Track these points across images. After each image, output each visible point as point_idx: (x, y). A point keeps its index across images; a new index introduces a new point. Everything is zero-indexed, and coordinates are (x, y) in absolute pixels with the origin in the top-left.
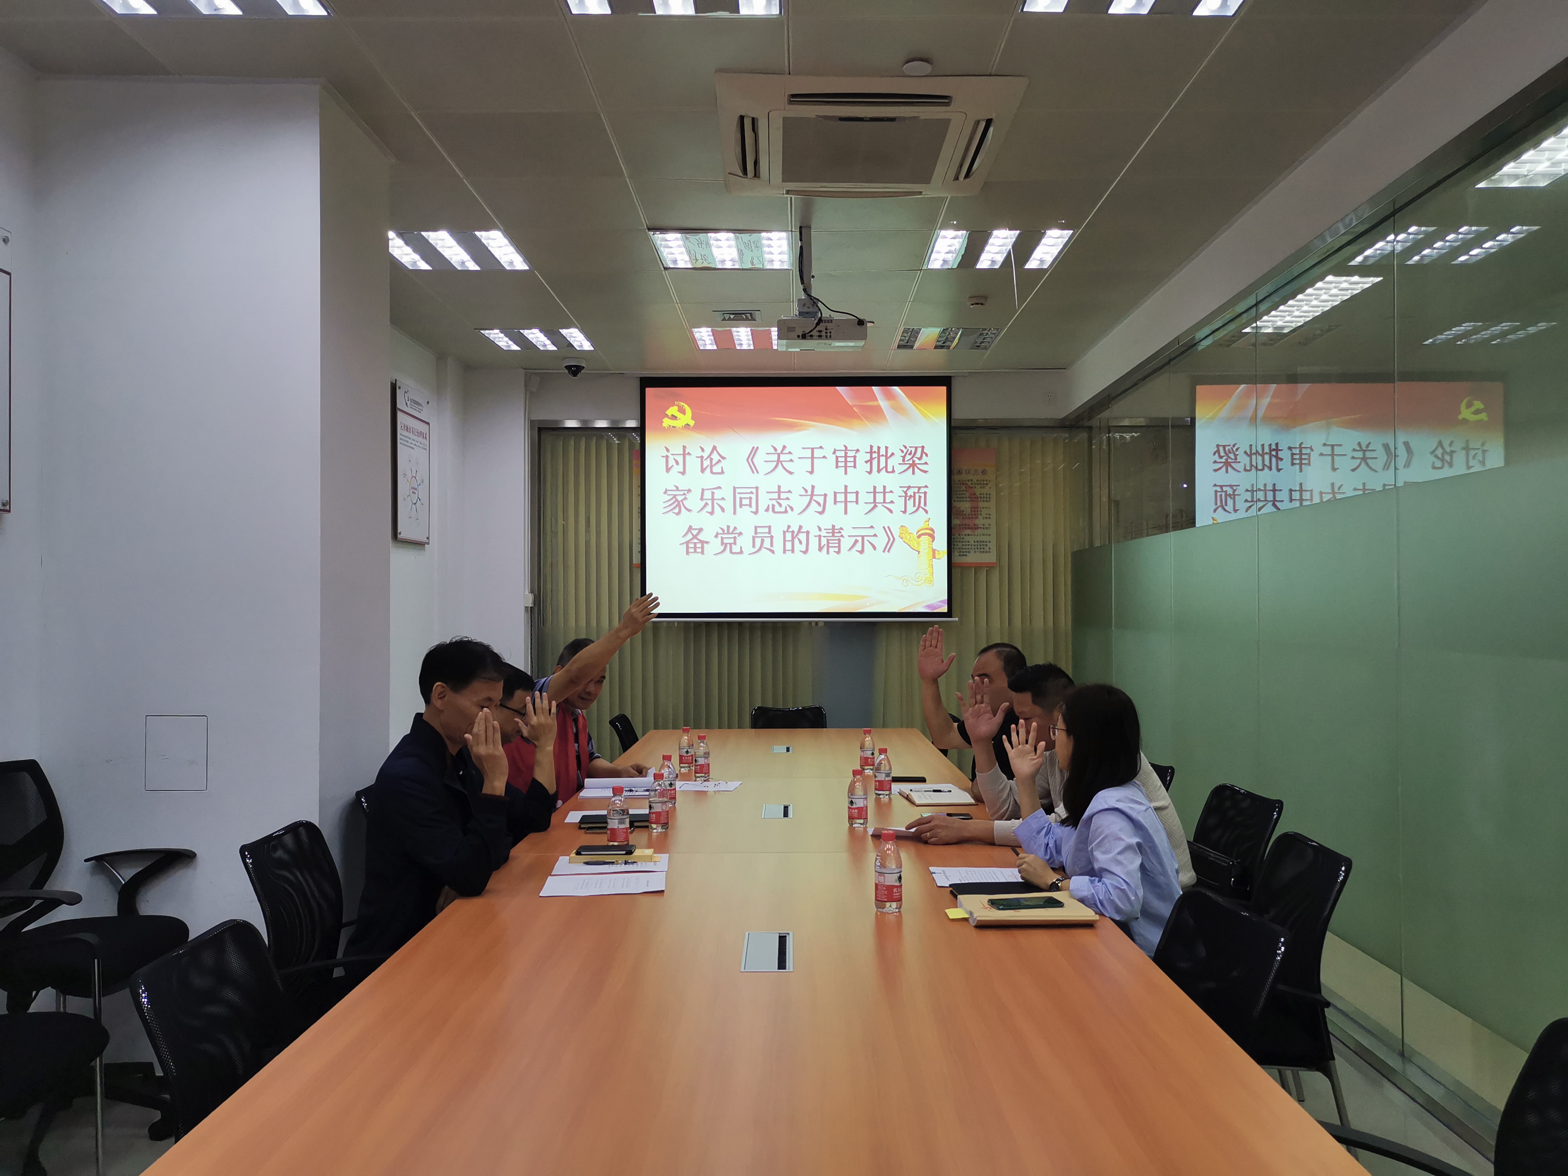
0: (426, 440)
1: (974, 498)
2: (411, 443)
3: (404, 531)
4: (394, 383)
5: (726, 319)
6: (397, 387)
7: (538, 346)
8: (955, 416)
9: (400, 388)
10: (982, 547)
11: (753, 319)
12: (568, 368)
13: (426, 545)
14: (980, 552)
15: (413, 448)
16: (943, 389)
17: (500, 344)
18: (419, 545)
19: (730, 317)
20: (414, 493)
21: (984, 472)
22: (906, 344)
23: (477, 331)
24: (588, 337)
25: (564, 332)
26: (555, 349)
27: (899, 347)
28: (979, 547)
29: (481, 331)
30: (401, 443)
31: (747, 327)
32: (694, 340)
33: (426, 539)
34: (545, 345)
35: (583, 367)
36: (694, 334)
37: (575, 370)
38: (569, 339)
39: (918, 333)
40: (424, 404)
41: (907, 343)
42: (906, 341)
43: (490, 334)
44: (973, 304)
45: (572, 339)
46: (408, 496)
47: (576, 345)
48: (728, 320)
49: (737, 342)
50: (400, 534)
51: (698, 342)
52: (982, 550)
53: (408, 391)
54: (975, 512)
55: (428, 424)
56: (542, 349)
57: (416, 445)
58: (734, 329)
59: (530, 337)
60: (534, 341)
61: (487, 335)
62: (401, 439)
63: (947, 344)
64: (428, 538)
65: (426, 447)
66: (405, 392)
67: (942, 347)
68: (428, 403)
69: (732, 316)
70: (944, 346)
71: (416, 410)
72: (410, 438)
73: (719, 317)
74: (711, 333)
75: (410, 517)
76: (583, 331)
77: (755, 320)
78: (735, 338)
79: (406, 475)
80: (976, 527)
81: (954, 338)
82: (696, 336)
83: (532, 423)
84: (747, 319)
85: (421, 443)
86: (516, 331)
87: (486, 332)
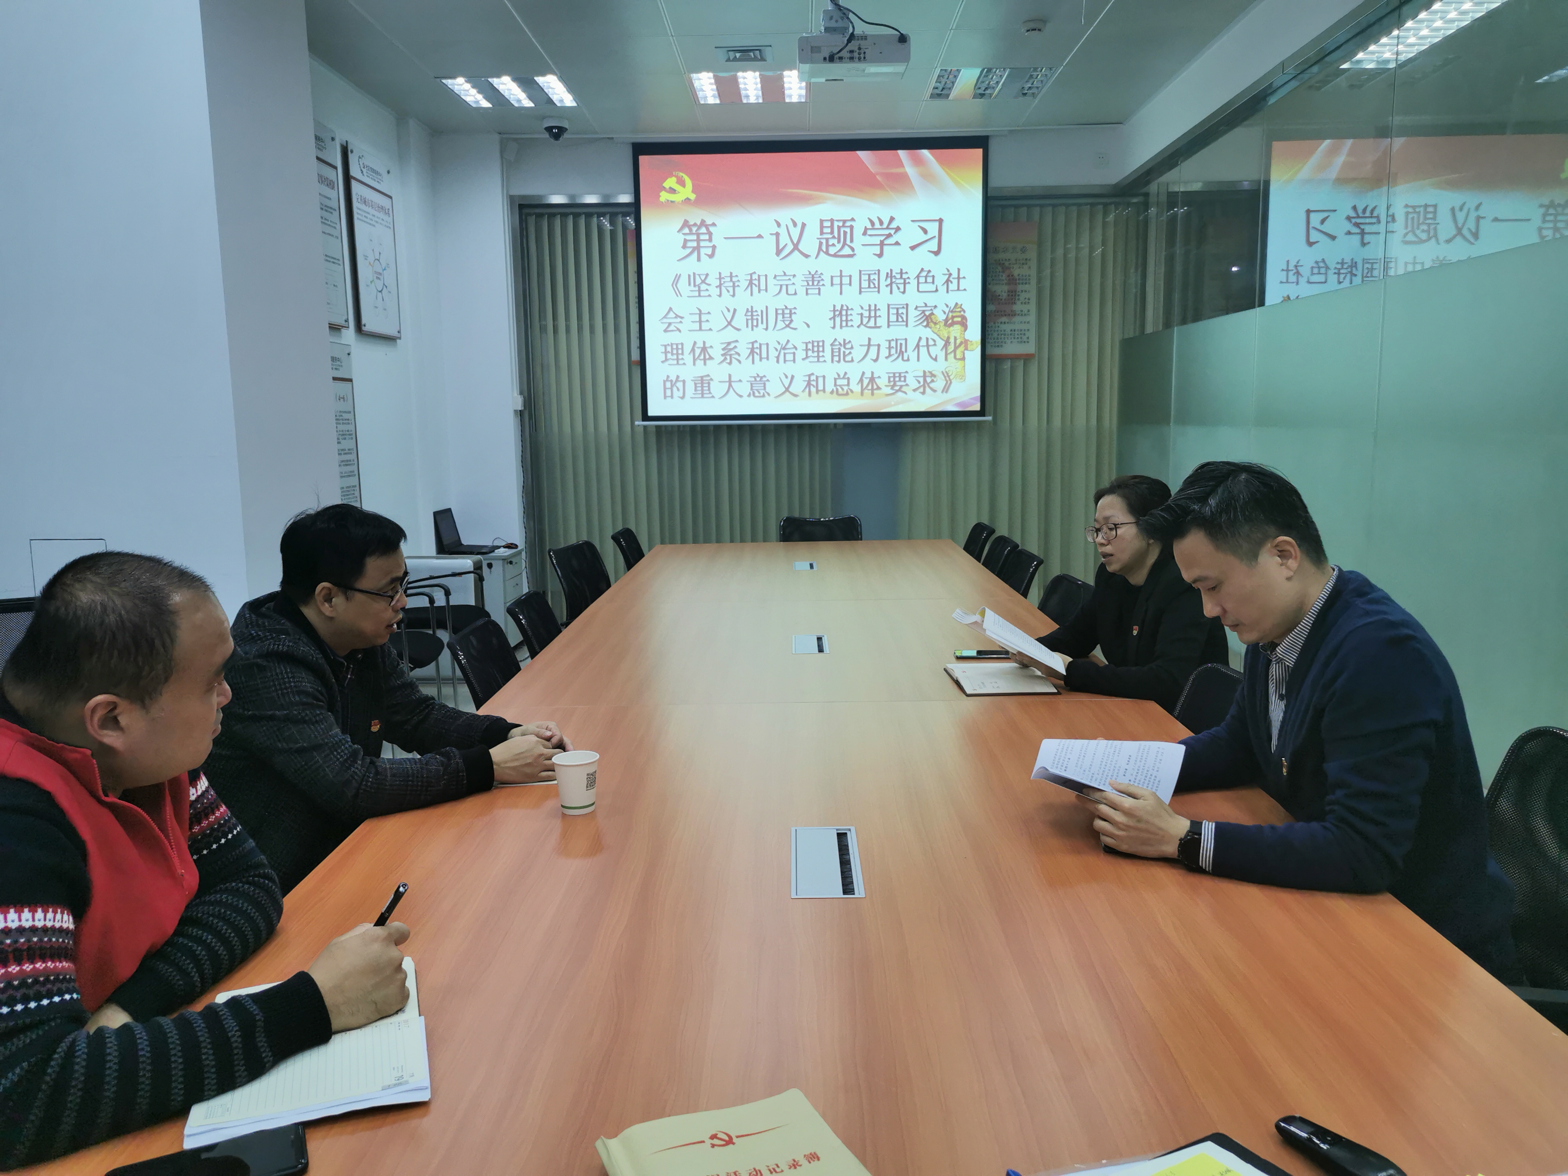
0: (389, 217)
1: (1012, 280)
2: (372, 220)
3: (370, 323)
4: (345, 145)
5: (731, 59)
6: (349, 152)
7: (512, 102)
8: (993, 183)
9: (352, 152)
10: (1019, 336)
11: (763, 59)
12: (549, 129)
13: (398, 341)
14: (1018, 342)
15: (374, 226)
16: (980, 151)
17: (469, 99)
18: (389, 339)
19: (736, 57)
20: (378, 278)
21: (1024, 250)
22: (941, 93)
23: (439, 80)
24: (571, 89)
25: (540, 80)
26: (533, 105)
27: (932, 96)
28: (1016, 336)
29: (444, 81)
30: (358, 218)
31: (754, 71)
32: (692, 92)
33: (397, 334)
34: (519, 101)
35: (566, 129)
36: (693, 81)
37: (557, 133)
38: (546, 90)
39: (956, 77)
40: (384, 173)
41: (942, 91)
42: (941, 88)
43: (453, 84)
44: (1028, 31)
45: (550, 90)
46: (371, 282)
47: (555, 98)
48: (733, 60)
49: (743, 93)
50: (365, 326)
51: (698, 93)
52: (1020, 340)
53: (362, 156)
54: (1013, 296)
55: (390, 197)
56: (516, 105)
57: (377, 222)
58: (740, 74)
59: (501, 88)
60: (506, 94)
61: (450, 87)
62: (358, 213)
63: (988, 92)
64: (399, 332)
65: (388, 225)
66: (360, 157)
67: (982, 95)
68: (388, 172)
69: (738, 55)
70: (984, 94)
71: (375, 180)
72: (369, 213)
73: (722, 55)
74: (713, 81)
75: (376, 307)
76: (562, 79)
77: (765, 60)
78: (742, 86)
79: (367, 257)
80: (1013, 314)
81: (998, 83)
82: (695, 85)
83: (512, 199)
84: (755, 59)
85: (383, 220)
86: (483, 79)
87: (449, 82)
